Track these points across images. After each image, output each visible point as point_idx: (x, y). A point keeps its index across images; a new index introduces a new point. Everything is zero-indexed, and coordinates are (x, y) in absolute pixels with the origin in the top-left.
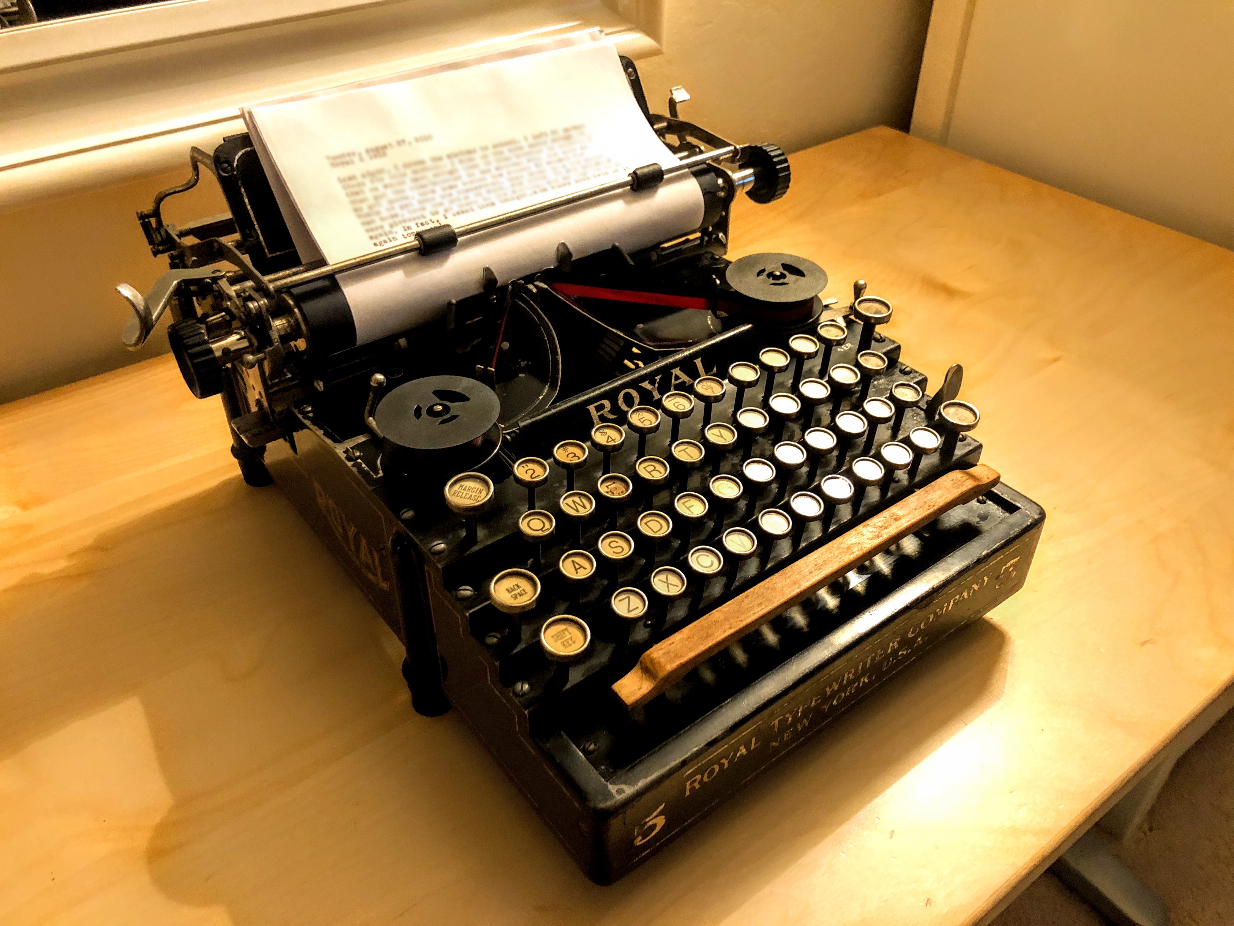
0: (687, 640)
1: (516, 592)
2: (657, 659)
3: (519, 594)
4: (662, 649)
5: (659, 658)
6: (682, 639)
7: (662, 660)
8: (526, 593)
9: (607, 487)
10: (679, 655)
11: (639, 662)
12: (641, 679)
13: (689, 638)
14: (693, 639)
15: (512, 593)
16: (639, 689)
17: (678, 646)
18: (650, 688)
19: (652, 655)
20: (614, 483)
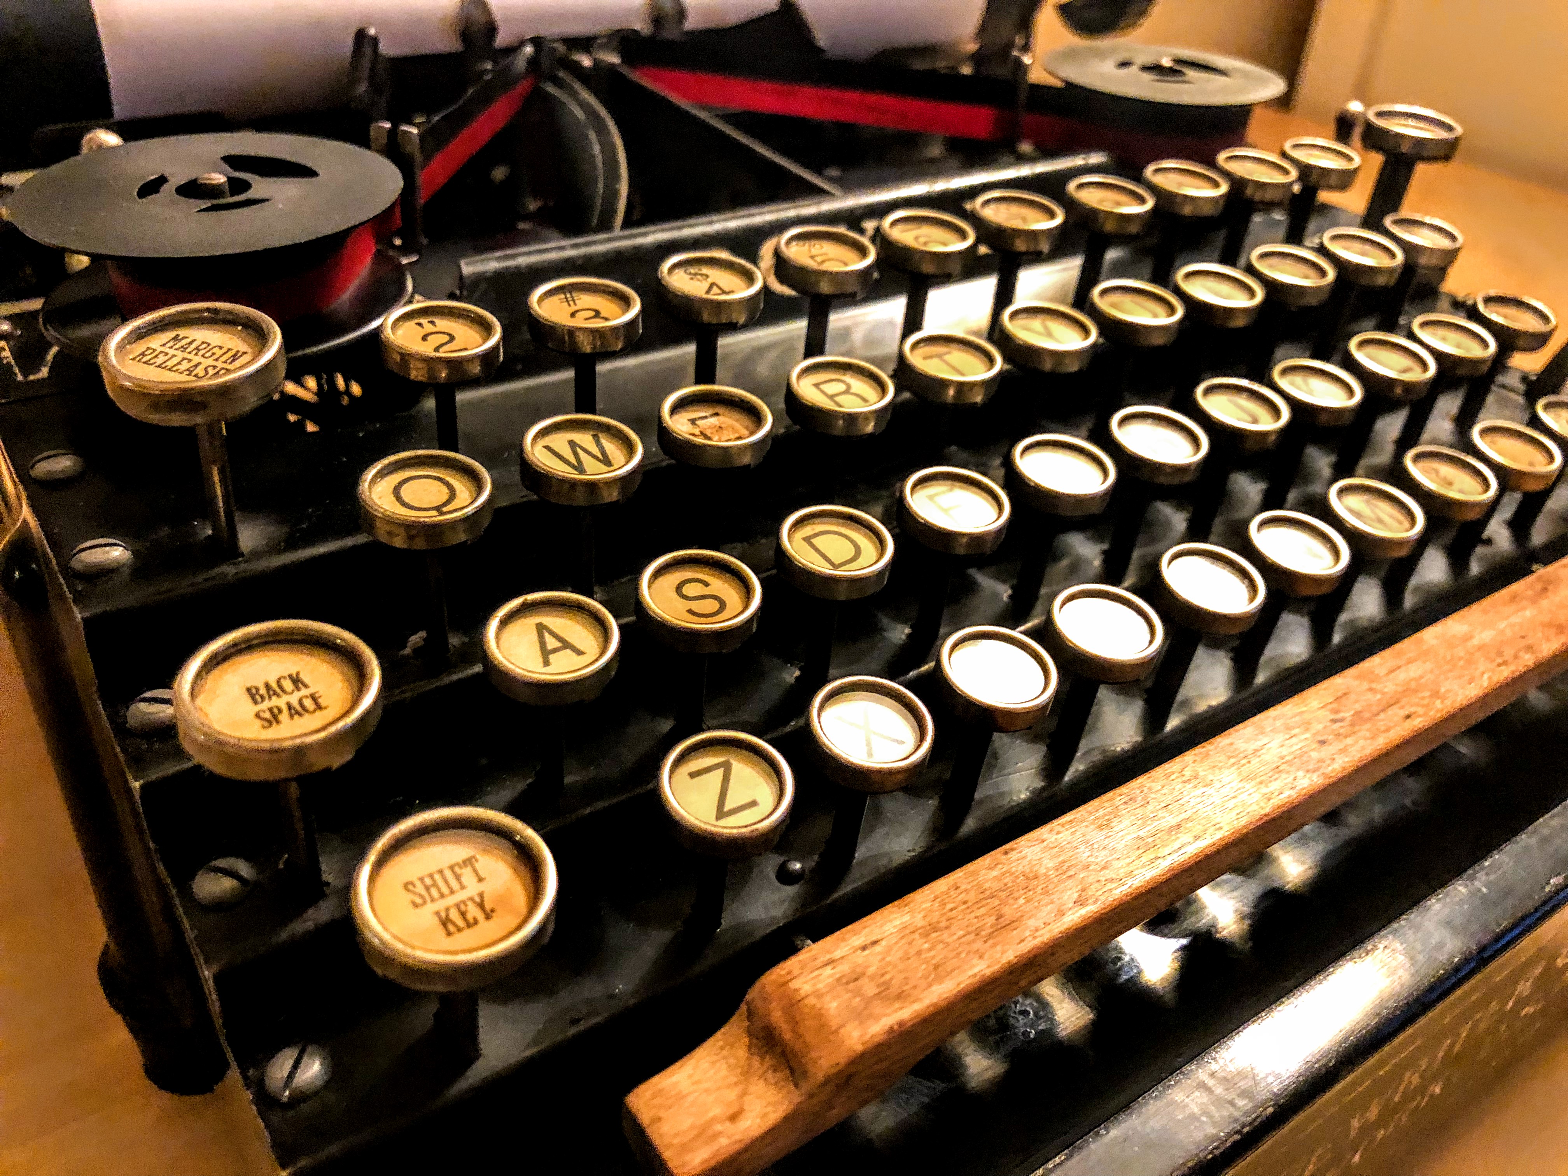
0: (926, 935)
1: (280, 702)
2: (812, 1001)
3: (290, 707)
4: (830, 962)
5: (819, 995)
6: (907, 932)
7: (832, 1006)
8: (319, 707)
9: (693, 421)
10: (894, 990)
11: (743, 1007)
12: (746, 1073)
13: (934, 928)
14: (945, 935)
15: (267, 704)
16: (733, 1118)
17: (894, 957)
18: (775, 1115)
19: (793, 985)
20: (717, 414)
